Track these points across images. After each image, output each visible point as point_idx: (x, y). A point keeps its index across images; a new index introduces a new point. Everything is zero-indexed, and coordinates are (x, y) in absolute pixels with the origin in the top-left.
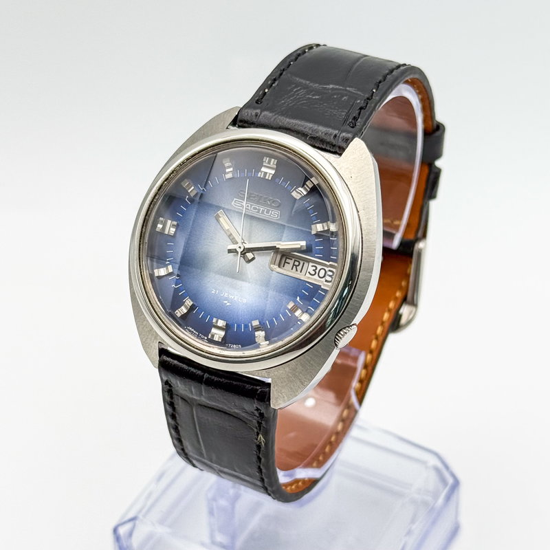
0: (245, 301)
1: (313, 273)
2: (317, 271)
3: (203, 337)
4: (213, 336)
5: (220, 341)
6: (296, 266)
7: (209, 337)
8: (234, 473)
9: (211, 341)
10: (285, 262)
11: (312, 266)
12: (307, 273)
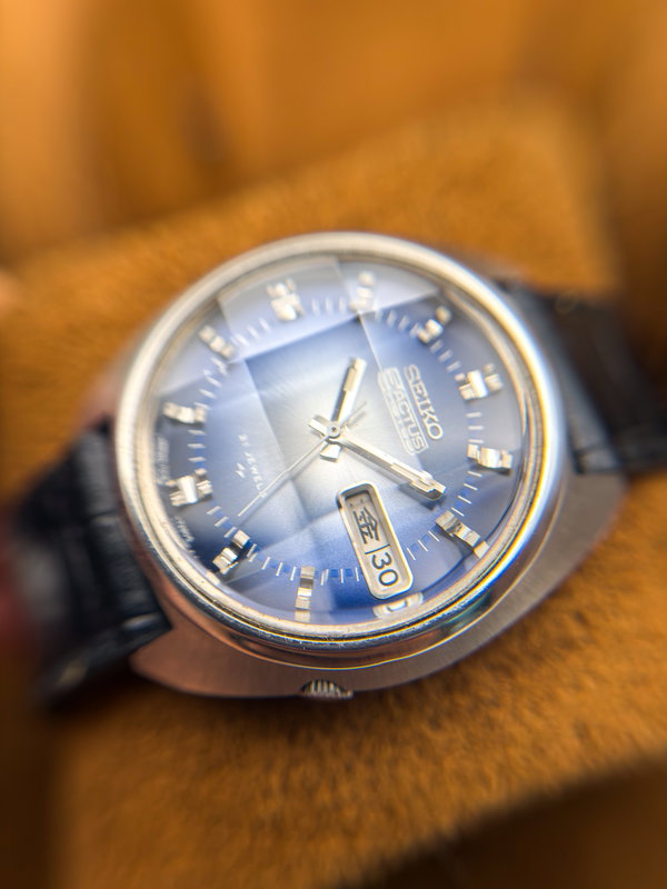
1: (379, 563)
2: (386, 568)
3: (162, 472)
4: (175, 487)
5: (176, 504)
7: (170, 484)
11: (387, 554)
12: (371, 555)
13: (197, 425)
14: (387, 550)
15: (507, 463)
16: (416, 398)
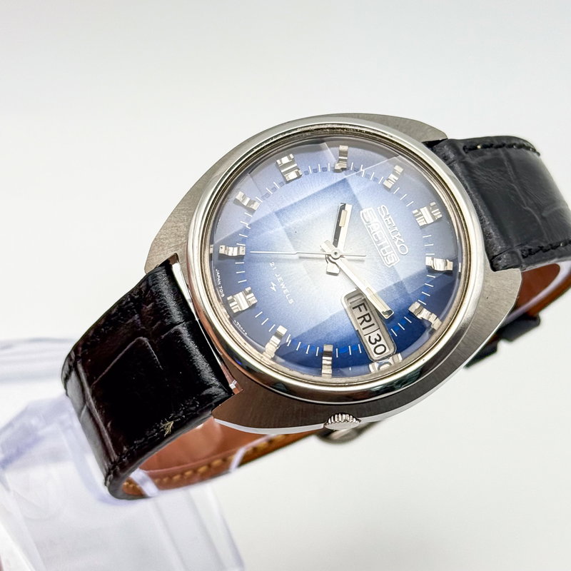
0: (291, 301)
1: (373, 341)
3: (221, 291)
4: (233, 301)
5: (235, 311)
6: (365, 320)
7: (229, 298)
8: (102, 425)
9: (226, 304)
10: (359, 306)
11: (378, 335)
12: (368, 336)
13: (239, 258)
14: (378, 332)
15: (450, 267)
16: (388, 227)
